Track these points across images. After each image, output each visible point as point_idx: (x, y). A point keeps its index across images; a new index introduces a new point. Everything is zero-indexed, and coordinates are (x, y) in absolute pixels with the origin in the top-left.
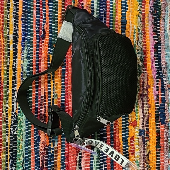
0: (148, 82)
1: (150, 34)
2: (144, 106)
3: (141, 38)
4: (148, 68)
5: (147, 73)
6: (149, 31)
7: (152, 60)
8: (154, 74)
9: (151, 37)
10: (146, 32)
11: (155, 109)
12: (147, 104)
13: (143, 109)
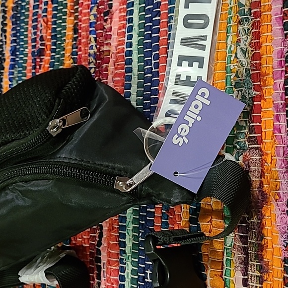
0: (261, 183)
1: (274, 17)
2: (250, 263)
3: (247, 32)
4: (263, 134)
5: (261, 150)
6: (270, 9)
7: (276, 107)
8: (282, 154)
9: (278, 28)
10: (262, 10)
11: (281, 280)
12: (259, 258)
13: (245, 273)
